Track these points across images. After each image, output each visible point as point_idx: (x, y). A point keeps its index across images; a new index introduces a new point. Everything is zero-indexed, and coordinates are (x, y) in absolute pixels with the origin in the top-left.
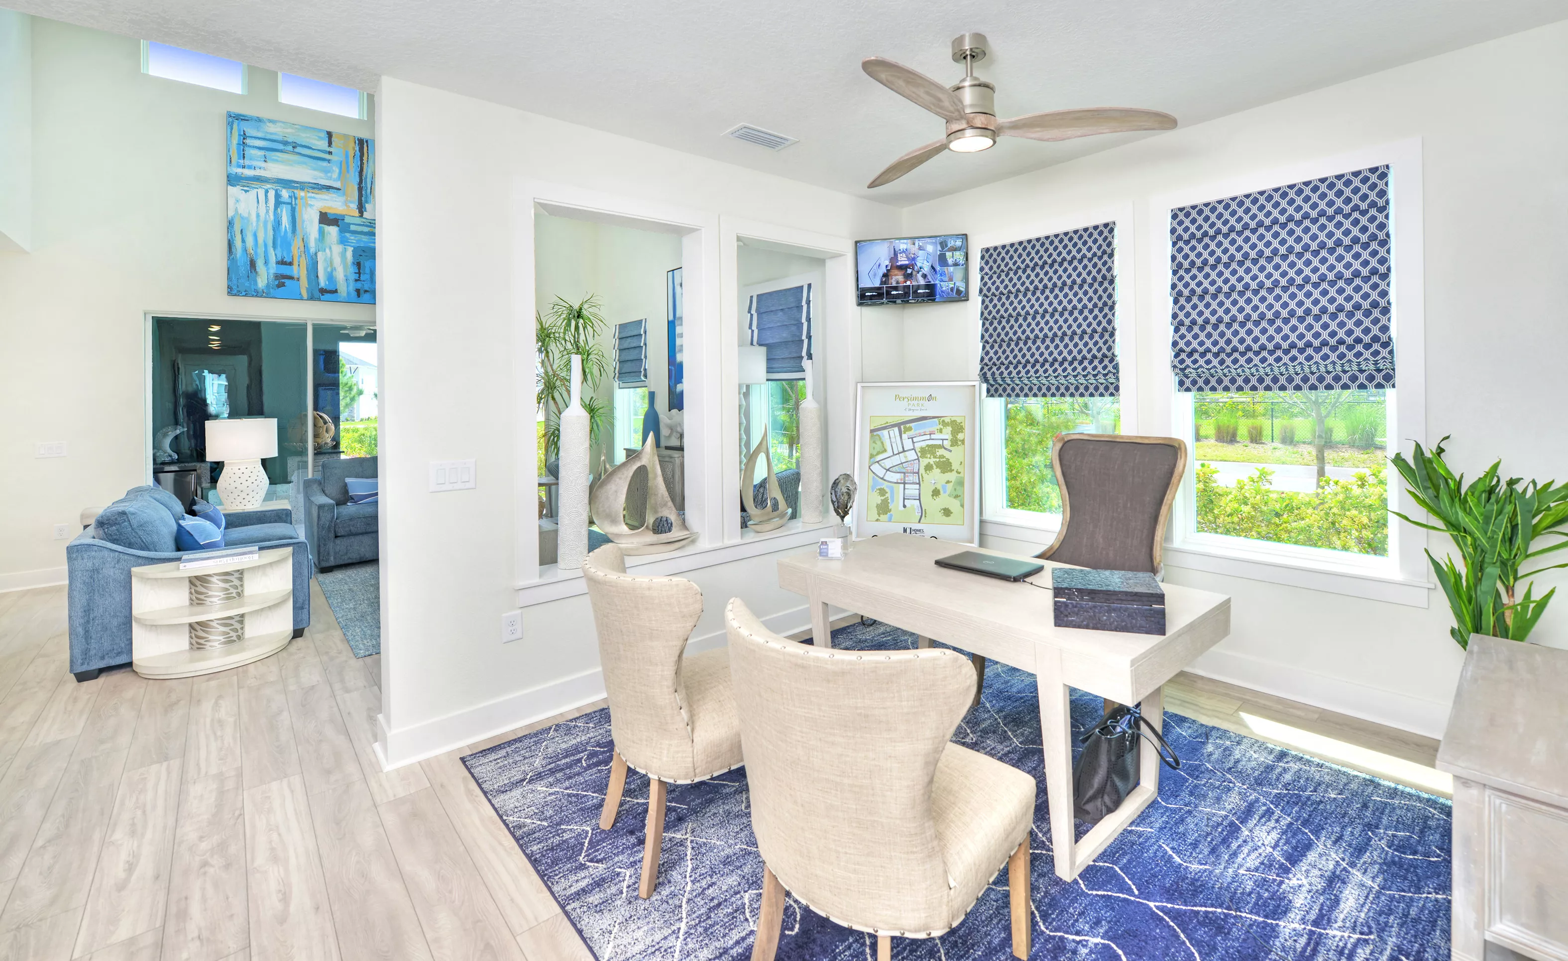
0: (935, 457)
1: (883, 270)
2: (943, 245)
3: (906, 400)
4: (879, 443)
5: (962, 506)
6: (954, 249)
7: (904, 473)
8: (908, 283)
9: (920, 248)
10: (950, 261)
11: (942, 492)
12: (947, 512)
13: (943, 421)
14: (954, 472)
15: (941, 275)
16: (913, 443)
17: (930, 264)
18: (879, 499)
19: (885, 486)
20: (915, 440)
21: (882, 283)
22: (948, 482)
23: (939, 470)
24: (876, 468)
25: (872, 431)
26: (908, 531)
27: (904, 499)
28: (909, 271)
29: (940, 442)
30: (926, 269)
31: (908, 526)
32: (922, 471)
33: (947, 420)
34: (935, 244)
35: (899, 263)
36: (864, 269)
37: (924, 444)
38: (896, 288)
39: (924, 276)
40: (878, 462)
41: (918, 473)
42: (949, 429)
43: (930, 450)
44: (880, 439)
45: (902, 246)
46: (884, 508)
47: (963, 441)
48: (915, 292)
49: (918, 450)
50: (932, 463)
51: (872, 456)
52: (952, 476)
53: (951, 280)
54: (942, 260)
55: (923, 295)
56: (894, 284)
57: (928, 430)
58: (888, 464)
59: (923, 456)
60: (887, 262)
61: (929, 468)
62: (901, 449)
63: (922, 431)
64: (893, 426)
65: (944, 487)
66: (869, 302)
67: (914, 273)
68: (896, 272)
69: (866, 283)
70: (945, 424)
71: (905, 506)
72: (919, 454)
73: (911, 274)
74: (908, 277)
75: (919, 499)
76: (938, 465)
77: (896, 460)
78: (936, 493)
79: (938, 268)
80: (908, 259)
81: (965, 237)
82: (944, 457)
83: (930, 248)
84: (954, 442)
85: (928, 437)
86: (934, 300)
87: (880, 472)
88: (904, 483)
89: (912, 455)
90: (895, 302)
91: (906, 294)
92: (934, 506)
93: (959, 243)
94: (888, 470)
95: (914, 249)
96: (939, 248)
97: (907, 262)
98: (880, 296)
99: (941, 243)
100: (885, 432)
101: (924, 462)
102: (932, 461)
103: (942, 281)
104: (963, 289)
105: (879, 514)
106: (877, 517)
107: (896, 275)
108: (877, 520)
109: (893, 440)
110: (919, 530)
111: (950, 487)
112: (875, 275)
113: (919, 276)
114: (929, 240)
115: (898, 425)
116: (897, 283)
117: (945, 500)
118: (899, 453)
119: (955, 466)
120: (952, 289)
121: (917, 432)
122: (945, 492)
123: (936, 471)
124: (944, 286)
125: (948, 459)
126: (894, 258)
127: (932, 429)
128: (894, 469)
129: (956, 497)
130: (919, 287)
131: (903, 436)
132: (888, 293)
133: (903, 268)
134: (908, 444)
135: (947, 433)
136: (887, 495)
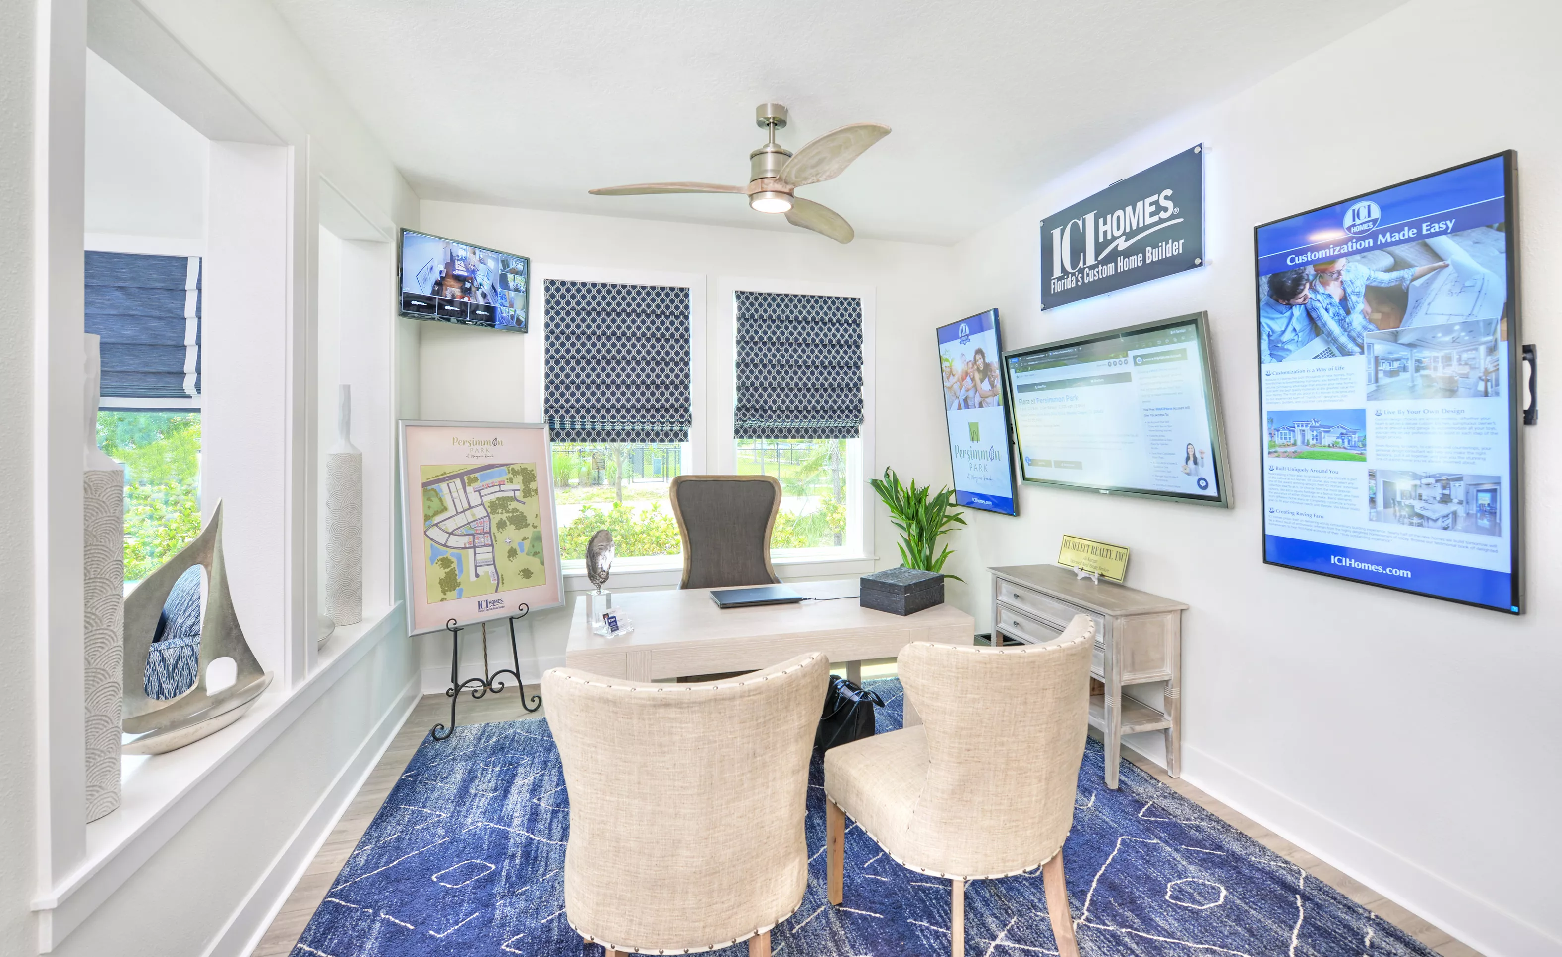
0: (508, 512)
1: (437, 277)
2: (505, 264)
3: (467, 444)
4: (436, 500)
5: (542, 563)
6: (515, 272)
7: (473, 535)
8: (466, 299)
9: (481, 261)
10: (512, 285)
11: (519, 552)
12: (527, 573)
13: (513, 469)
14: (530, 526)
15: (502, 298)
16: (481, 496)
17: (490, 282)
18: (442, 573)
19: (449, 554)
20: (482, 493)
21: (433, 292)
22: (524, 539)
23: (513, 527)
24: (434, 533)
25: (424, 485)
26: (484, 605)
27: (476, 567)
28: (468, 285)
29: (511, 494)
30: (486, 288)
31: (482, 599)
32: (494, 529)
33: (517, 468)
34: (496, 260)
35: (456, 272)
36: (410, 268)
37: (493, 497)
38: (451, 303)
39: (484, 295)
40: (436, 525)
41: (490, 533)
42: (520, 478)
43: (500, 505)
44: (437, 495)
45: (461, 252)
46: (450, 583)
47: (536, 491)
48: (473, 312)
49: (487, 505)
50: (504, 518)
51: (427, 518)
52: (528, 532)
53: (512, 306)
54: (503, 279)
55: (481, 318)
56: (449, 297)
57: (496, 480)
58: (450, 525)
59: (494, 512)
60: (442, 268)
61: (501, 525)
62: (466, 506)
63: (489, 482)
64: (454, 477)
65: (521, 545)
66: (416, 314)
67: (473, 289)
68: (450, 281)
69: (412, 289)
70: (515, 473)
71: (477, 575)
72: (489, 510)
73: (470, 289)
74: (466, 292)
75: (494, 564)
76: (512, 520)
77: (460, 520)
78: (512, 553)
79: (499, 290)
80: (467, 270)
81: (527, 262)
82: (517, 511)
83: (491, 264)
84: (527, 493)
85: (497, 488)
86: (493, 326)
87: (441, 537)
88: (474, 547)
89: (480, 512)
90: (449, 320)
91: (463, 313)
92: (510, 568)
93: (520, 267)
94: (451, 534)
95: (474, 260)
96: (501, 266)
97: (465, 274)
98: (430, 308)
99: (503, 262)
100: (444, 486)
101: (496, 519)
102: (505, 516)
103: (502, 305)
104: (523, 320)
105: (444, 592)
106: (442, 596)
107: (451, 286)
108: (443, 600)
109: (455, 495)
110: (497, 601)
111: (527, 544)
112: (425, 280)
113: (479, 293)
114: (490, 254)
115: (460, 476)
116: (453, 296)
117: (523, 560)
118: (464, 511)
119: (530, 519)
120: (512, 317)
121: (484, 483)
122: (522, 551)
123: (511, 528)
124: (504, 312)
125: (522, 513)
126: (450, 264)
127: (500, 479)
128: (458, 532)
129: (535, 554)
130: (477, 307)
131: (468, 488)
132: (441, 307)
133: (459, 279)
134: (475, 499)
135: (518, 484)
136: (453, 566)
